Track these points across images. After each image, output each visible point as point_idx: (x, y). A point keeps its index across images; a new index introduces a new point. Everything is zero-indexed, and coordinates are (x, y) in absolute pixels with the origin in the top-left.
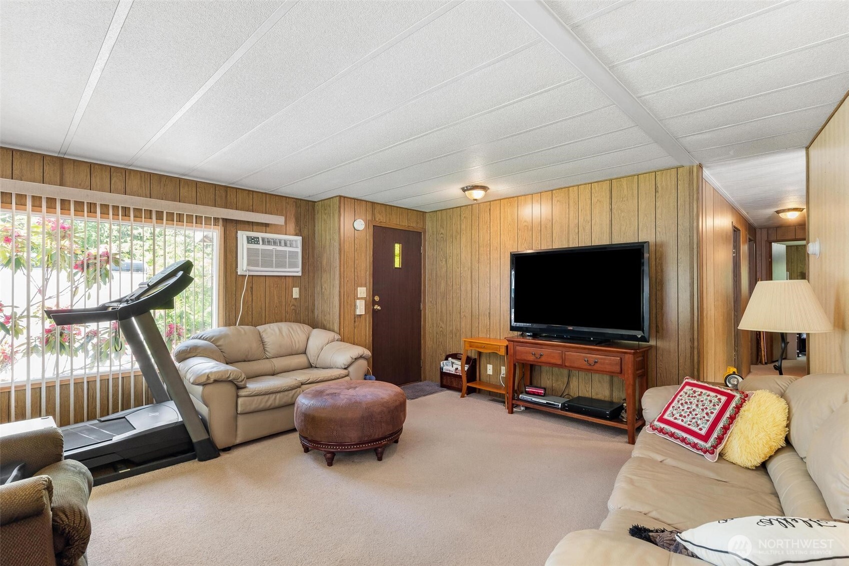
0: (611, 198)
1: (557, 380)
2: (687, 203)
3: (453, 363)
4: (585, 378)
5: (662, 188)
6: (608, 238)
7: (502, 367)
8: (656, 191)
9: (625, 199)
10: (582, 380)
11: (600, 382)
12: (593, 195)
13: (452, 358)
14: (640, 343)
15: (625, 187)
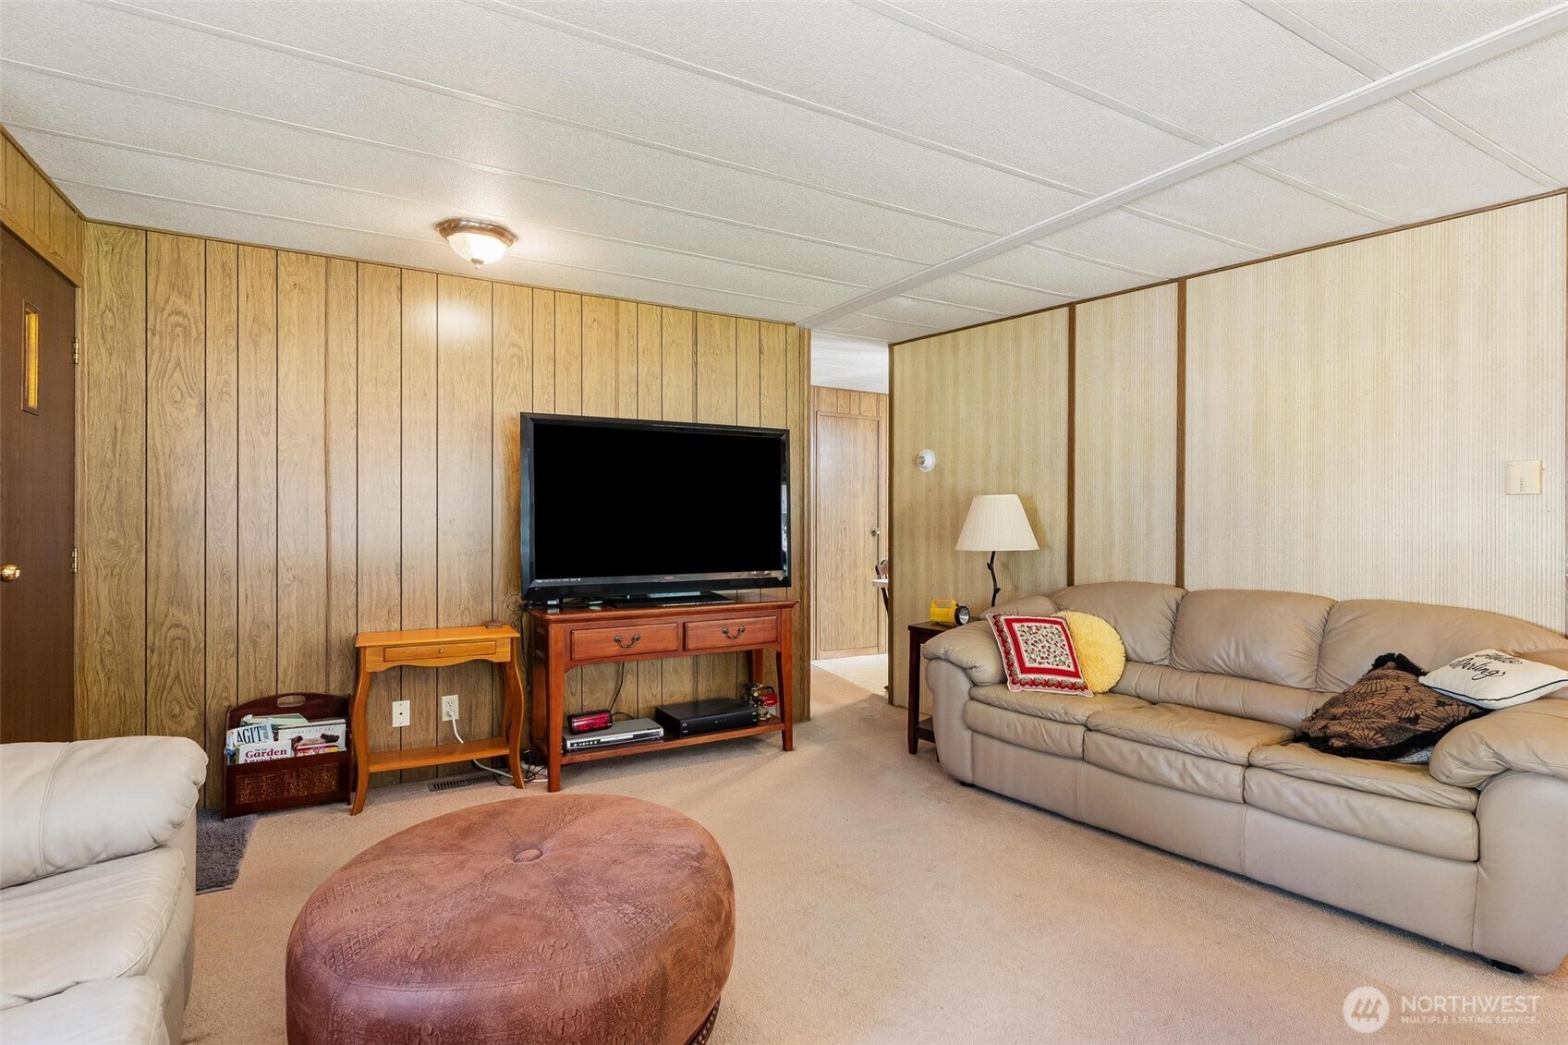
0: (695, 343)
1: (592, 692)
2: (797, 380)
3: (276, 729)
4: (649, 672)
5: (768, 349)
6: (691, 412)
7: (445, 699)
8: (761, 352)
9: (717, 351)
10: (645, 676)
11: (676, 671)
12: (664, 328)
13: (255, 714)
14: (739, 591)
15: (717, 330)
